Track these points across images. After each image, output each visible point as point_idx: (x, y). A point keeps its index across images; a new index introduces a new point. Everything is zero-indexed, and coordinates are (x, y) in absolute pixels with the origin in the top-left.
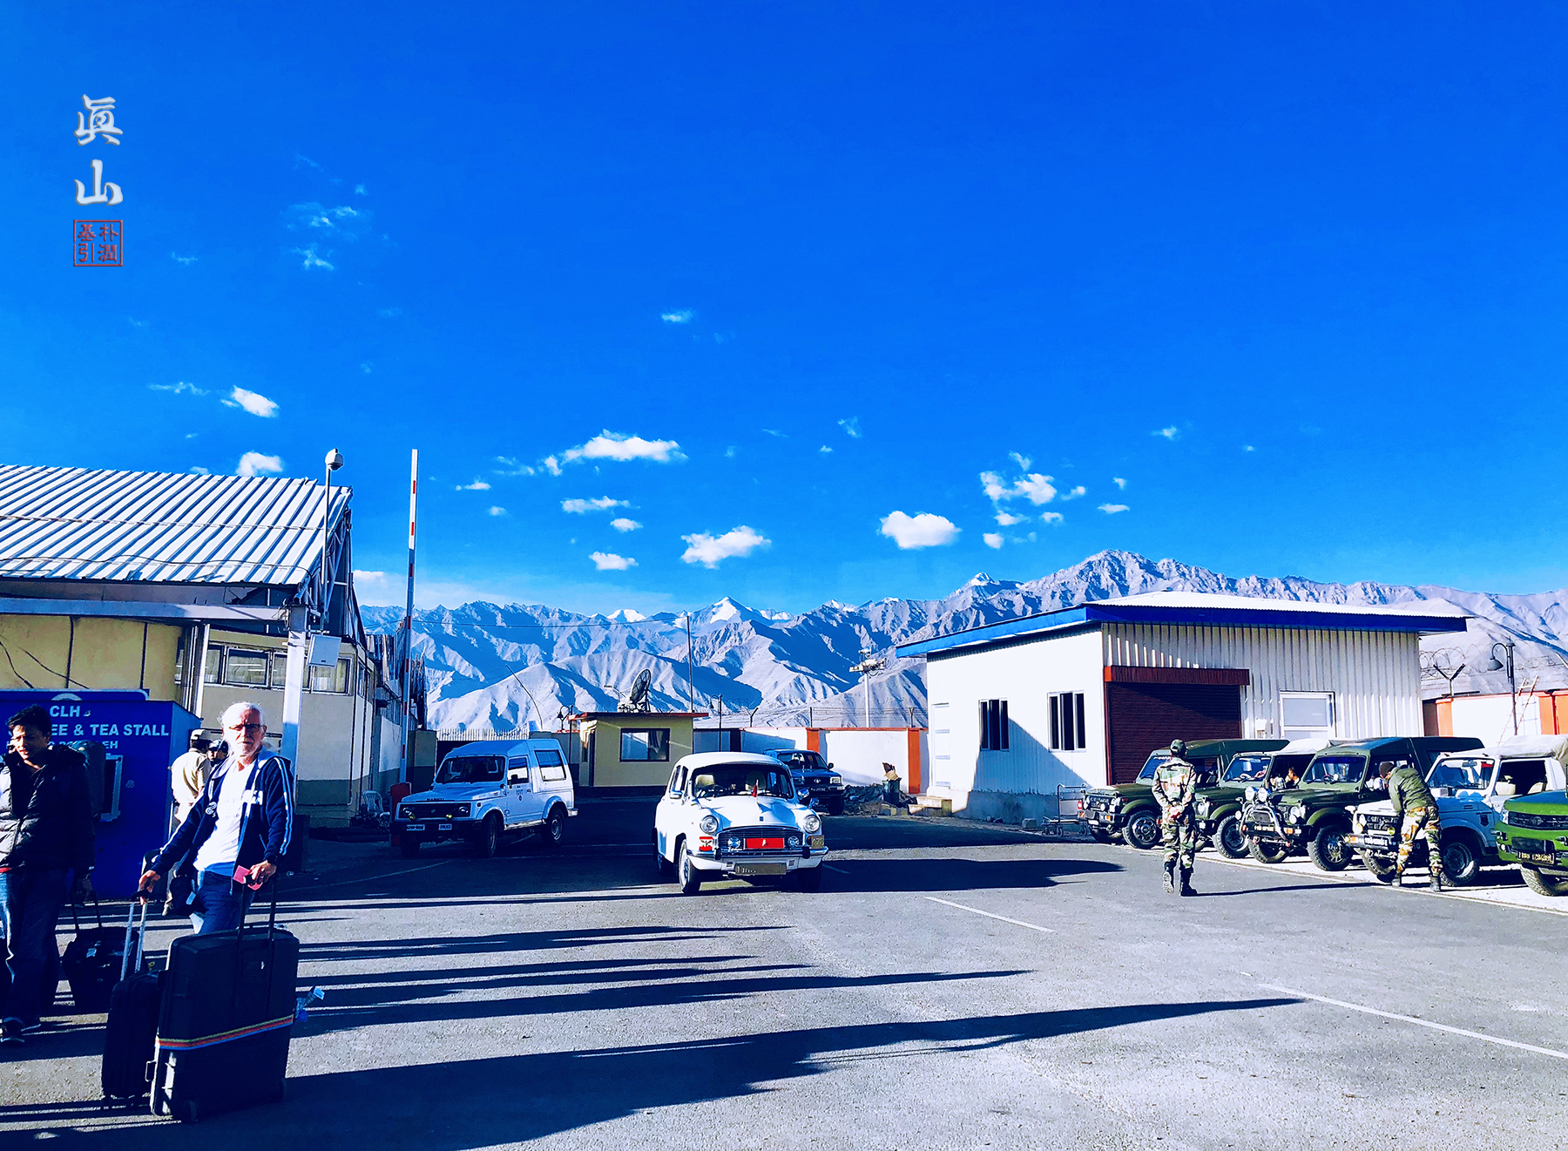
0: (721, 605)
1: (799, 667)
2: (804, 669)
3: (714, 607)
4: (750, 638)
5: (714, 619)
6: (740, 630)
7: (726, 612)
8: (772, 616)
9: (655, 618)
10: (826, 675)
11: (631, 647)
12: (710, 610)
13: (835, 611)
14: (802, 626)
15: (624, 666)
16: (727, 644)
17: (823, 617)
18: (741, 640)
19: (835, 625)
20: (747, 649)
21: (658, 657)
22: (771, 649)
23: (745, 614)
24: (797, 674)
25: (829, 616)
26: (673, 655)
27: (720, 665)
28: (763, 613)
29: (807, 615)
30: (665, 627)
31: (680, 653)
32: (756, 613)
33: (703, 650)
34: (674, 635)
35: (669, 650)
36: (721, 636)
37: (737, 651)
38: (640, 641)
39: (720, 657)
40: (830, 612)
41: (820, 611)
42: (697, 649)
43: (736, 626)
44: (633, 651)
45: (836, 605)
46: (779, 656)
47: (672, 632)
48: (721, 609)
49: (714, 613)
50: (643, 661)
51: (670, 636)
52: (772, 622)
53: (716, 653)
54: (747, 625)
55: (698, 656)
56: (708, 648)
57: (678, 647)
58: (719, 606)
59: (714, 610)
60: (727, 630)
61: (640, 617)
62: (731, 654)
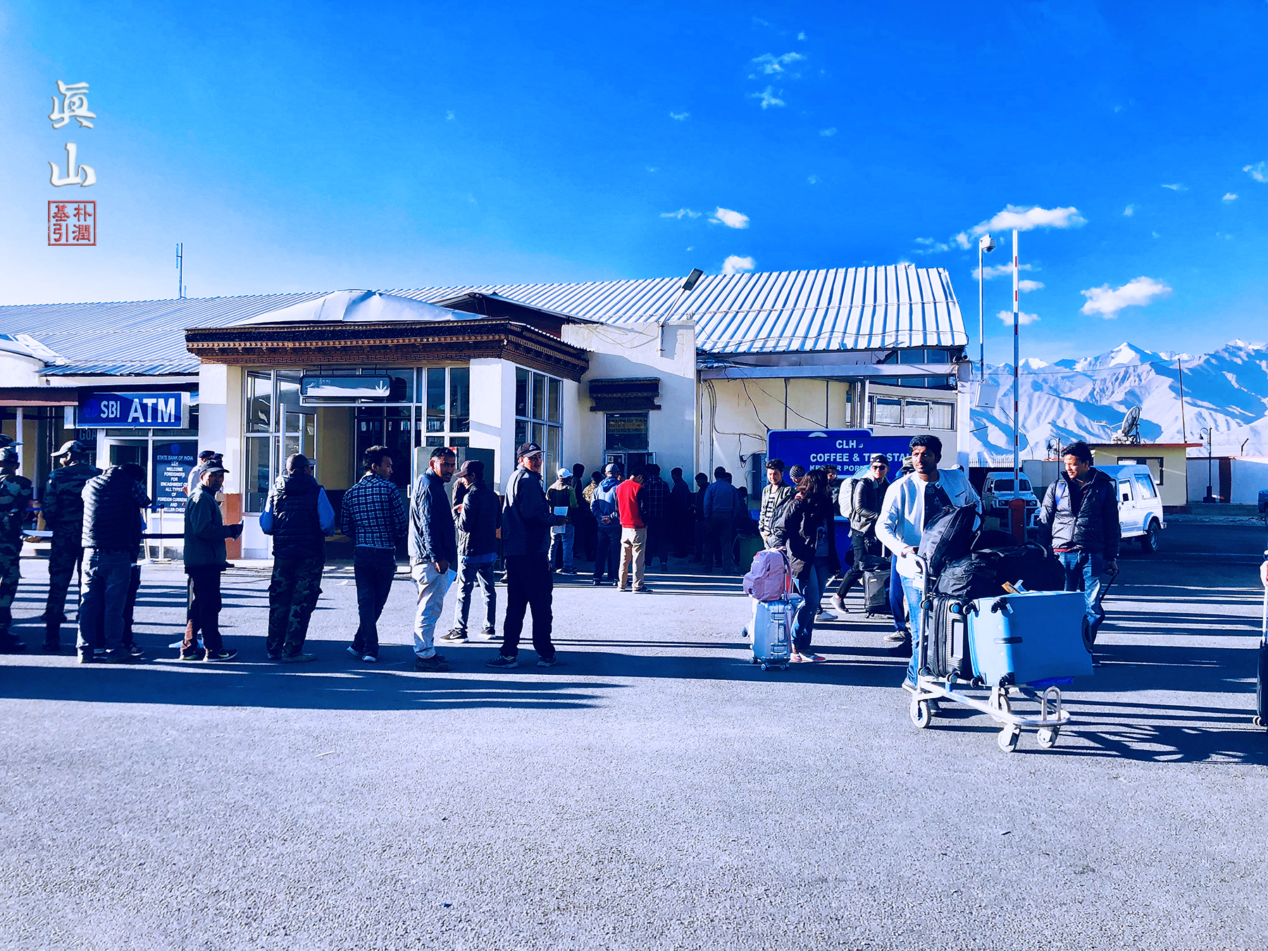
0: (1121, 350)
1: (1200, 403)
2: (1205, 404)
3: (1113, 352)
4: (1149, 378)
5: (1113, 363)
6: (1139, 371)
7: (1125, 355)
8: (1171, 357)
9: (1057, 364)
10: (1230, 409)
11: (1035, 390)
12: (1109, 355)
13: (1240, 349)
14: (1205, 365)
15: (1030, 406)
16: (1127, 384)
17: (1226, 355)
18: (1140, 380)
19: (1240, 362)
20: (1147, 389)
21: (1060, 398)
22: (1171, 387)
23: (1144, 357)
24: (1199, 409)
25: (1233, 354)
26: (1074, 395)
27: (1121, 403)
28: (1164, 356)
29: (1209, 355)
30: (1066, 371)
31: (1080, 394)
32: (1155, 355)
33: (1103, 391)
34: (1074, 379)
35: (1070, 391)
36: (1120, 378)
37: (1137, 390)
38: (1043, 384)
39: (1119, 395)
40: (1235, 351)
41: (1223, 350)
42: (1097, 390)
43: (1135, 367)
44: (1037, 393)
45: (1240, 344)
46: (1181, 394)
47: (1072, 376)
48: (1120, 354)
49: (1113, 358)
50: (1047, 402)
51: (1071, 379)
52: (1171, 363)
53: (1116, 392)
54: (1147, 367)
55: (1099, 397)
56: (1107, 389)
57: (1079, 389)
58: (1117, 351)
59: (1112, 355)
60: (1126, 372)
61: (1043, 364)
62: (1131, 393)
